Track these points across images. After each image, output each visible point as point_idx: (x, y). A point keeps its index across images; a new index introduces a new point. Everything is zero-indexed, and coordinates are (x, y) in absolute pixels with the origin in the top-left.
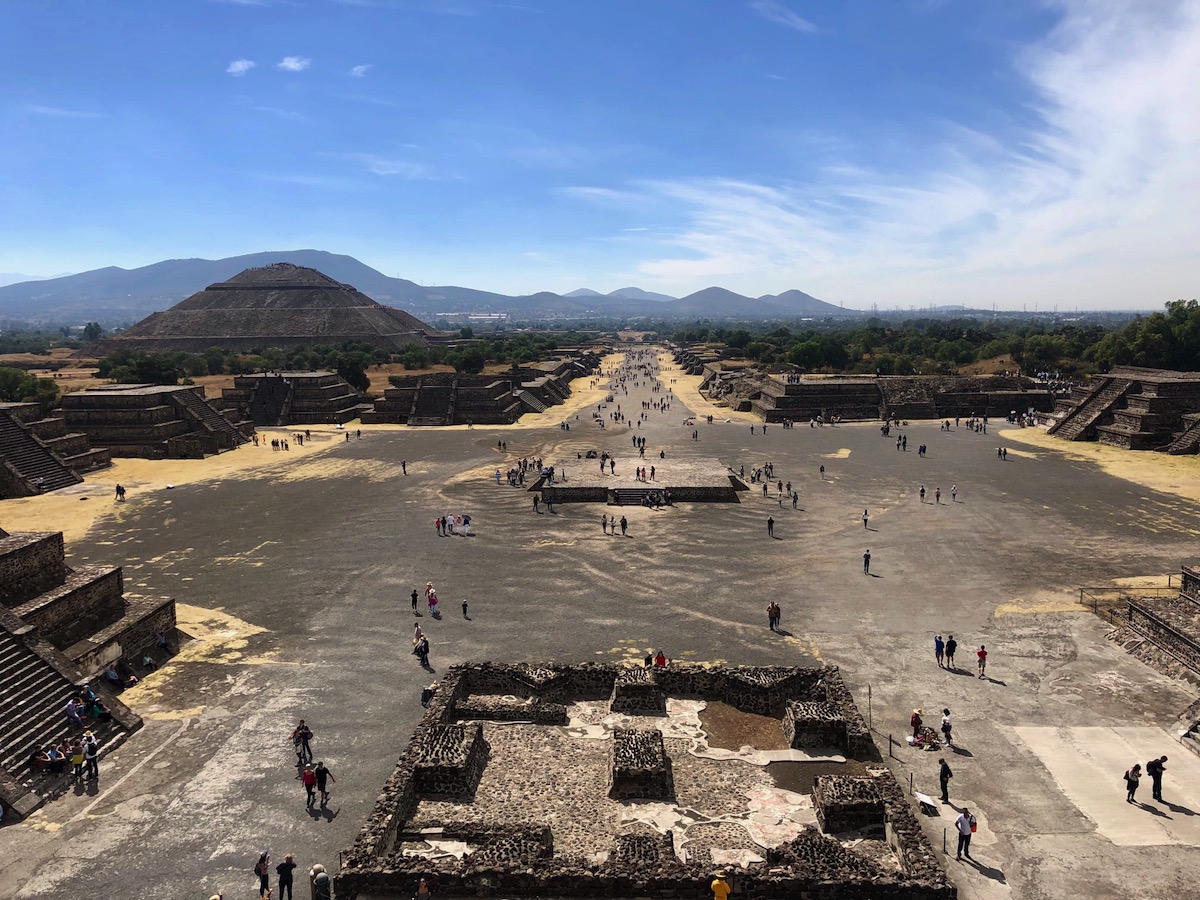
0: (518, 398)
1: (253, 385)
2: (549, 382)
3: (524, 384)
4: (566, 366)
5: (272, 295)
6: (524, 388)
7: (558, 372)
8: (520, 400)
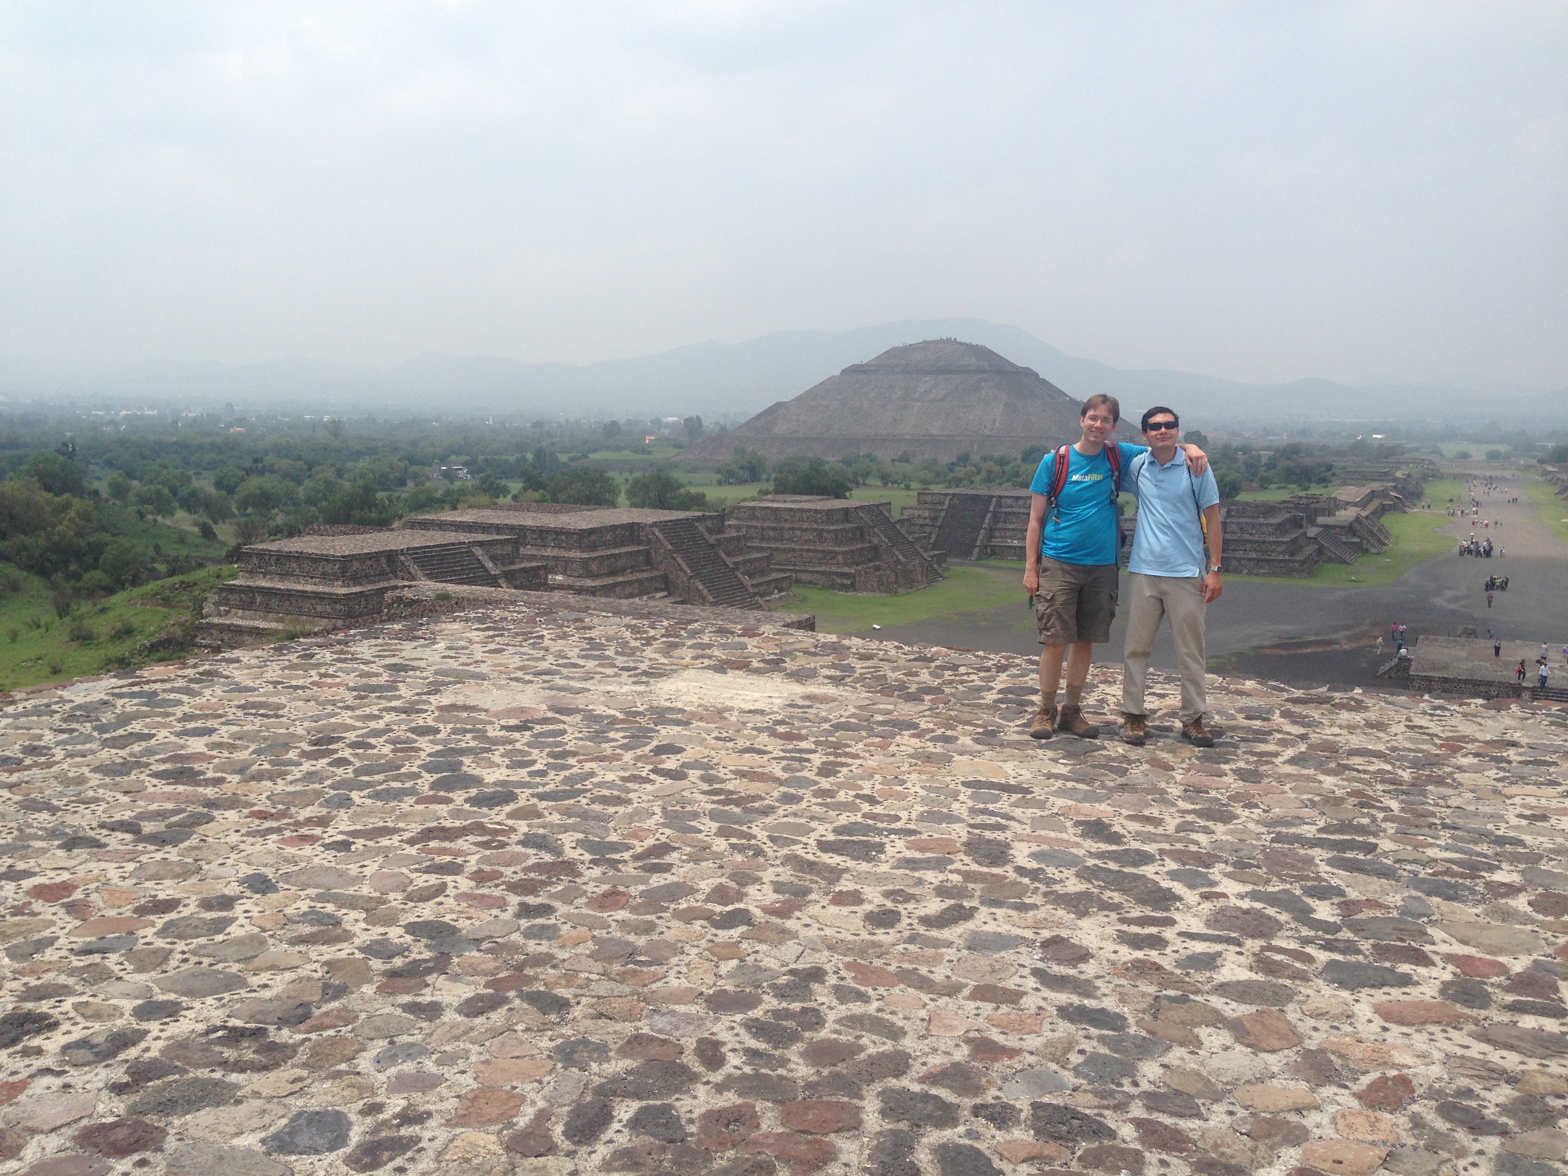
0: (1314, 539)
1: (943, 504)
2: (1357, 519)
3: (1321, 520)
4: (1373, 494)
5: (926, 381)
6: (1321, 526)
7: (1363, 504)
8: (1318, 543)
